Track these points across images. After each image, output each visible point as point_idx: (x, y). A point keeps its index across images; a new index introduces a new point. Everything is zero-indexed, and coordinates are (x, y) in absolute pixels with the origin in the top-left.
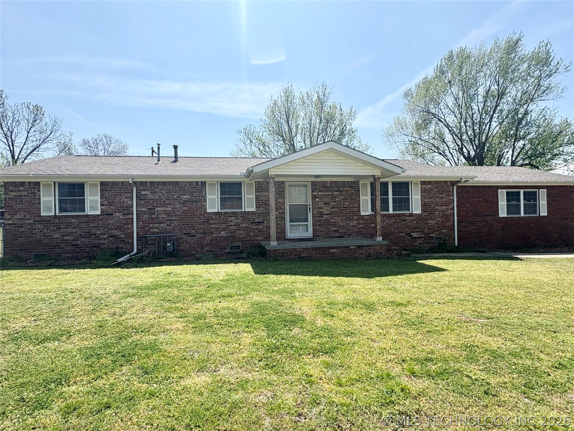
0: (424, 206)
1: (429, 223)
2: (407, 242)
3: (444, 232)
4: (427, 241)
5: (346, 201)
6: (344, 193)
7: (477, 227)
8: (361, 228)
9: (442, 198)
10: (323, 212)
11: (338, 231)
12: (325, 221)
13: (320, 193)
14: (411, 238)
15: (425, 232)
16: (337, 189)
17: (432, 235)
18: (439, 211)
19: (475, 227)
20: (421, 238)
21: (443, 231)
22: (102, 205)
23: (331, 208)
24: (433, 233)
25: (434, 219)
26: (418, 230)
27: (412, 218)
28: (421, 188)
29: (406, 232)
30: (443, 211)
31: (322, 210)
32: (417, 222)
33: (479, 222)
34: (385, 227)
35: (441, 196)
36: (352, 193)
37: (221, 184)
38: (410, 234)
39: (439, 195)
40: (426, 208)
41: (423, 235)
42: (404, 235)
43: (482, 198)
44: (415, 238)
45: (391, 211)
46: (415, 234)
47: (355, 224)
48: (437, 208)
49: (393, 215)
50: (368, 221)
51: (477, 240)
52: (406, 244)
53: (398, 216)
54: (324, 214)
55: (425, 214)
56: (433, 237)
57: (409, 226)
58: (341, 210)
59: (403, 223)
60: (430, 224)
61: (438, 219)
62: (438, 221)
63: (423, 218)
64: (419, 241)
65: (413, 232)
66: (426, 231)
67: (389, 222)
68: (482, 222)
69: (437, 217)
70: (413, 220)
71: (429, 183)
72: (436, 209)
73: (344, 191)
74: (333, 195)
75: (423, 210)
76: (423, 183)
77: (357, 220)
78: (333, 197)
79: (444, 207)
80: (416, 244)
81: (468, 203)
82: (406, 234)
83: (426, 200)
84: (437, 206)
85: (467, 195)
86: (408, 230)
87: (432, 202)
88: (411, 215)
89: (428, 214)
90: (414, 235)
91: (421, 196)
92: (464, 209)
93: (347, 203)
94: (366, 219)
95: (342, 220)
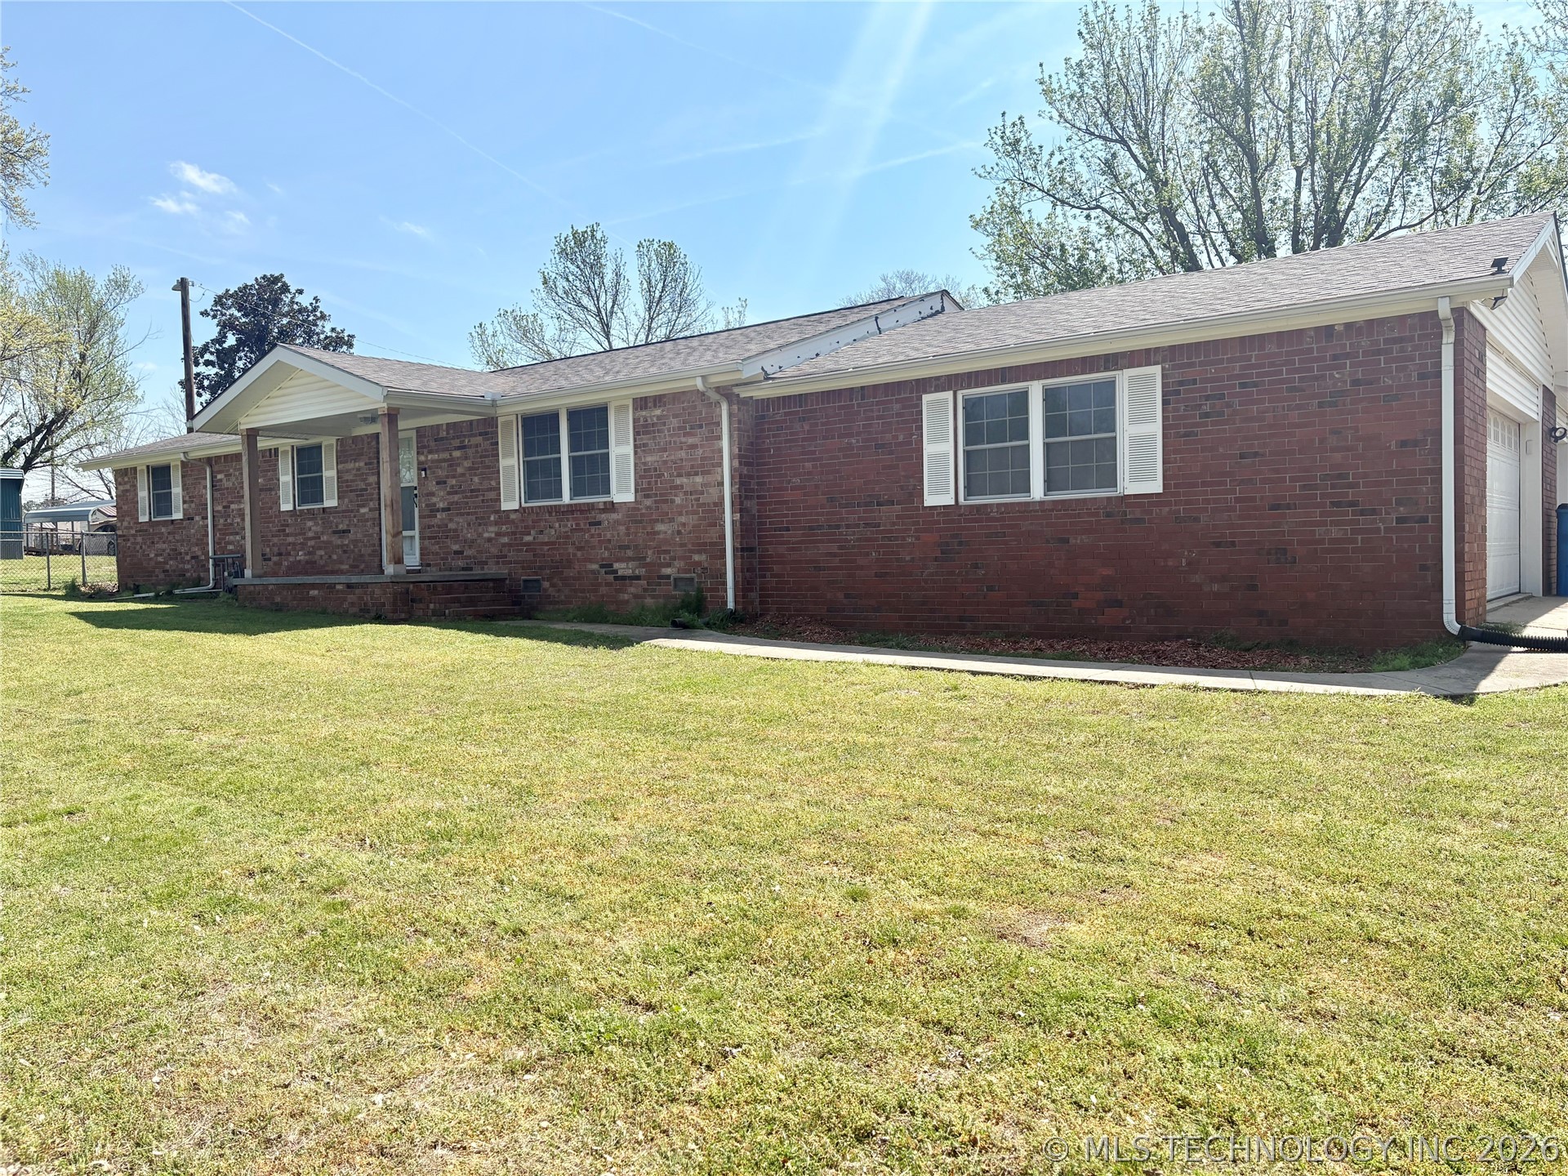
0: (645, 478)
1: (658, 533)
2: (603, 590)
3: (699, 563)
4: (655, 590)
5: (475, 475)
6: (470, 452)
7: (840, 548)
8: (504, 545)
9: (693, 447)
10: (434, 505)
11: (461, 553)
12: (439, 526)
13: (430, 457)
14: (616, 578)
15: (648, 560)
16: (456, 443)
17: (667, 571)
18: (686, 493)
19: (834, 548)
20: (638, 578)
21: (696, 558)
22: (184, 502)
23: (449, 493)
24: (669, 565)
25: (672, 520)
26: (630, 553)
27: (614, 516)
28: (635, 421)
29: (603, 559)
30: (696, 492)
31: (434, 500)
32: (627, 529)
33: (848, 526)
34: (553, 543)
35: (691, 441)
36: (486, 450)
37: (298, 450)
38: (611, 566)
39: (683, 440)
40: (649, 483)
41: (642, 571)
42: (595, 567)
43: (859, 434)
44: (623, 578)
45: (566, 498)
46: (623, 565)
47: (493, 535)
48: (678, 481)
49: (571, 509)
50: (517, 527)
51: (840, 595)
52: (603, 596)
53: (582, 512)
54: (438, 510)
55: (648, 502)
56: (668, 577)
57: (609, 541)
58: (466, 497)
59: (593, 531)
60: (661, 536)
61: (683, 519)
62: (684, 525)
63: (642, 515)
64: (632, 590)
65: (618, 560)
66: (650, 556)
67: (563, 530)
68: (858, 526)
69: (680, 514)
70: (617, 522)
71: (658, 400)
72: (676, 487)
73: (470, 447)
74: (452, 459)
75: (643, 490)
76: (641, 403)
77: (496, 523)
78: (452, 463)
79: (699, 479)
80: (626, 597)
81: (809, 460)
82: (602, 566)
83: (649, 459)
84: (680, 475)
85: (806, 427)
86: (606, 554)
87: (665, 462)
88: (611, 507)
89: (656, 502)
90: (622, 568)
91: (636, 446)
92: (797, 481)
93: (476, 479)
94: (513, 522)
95: (469, 525)
